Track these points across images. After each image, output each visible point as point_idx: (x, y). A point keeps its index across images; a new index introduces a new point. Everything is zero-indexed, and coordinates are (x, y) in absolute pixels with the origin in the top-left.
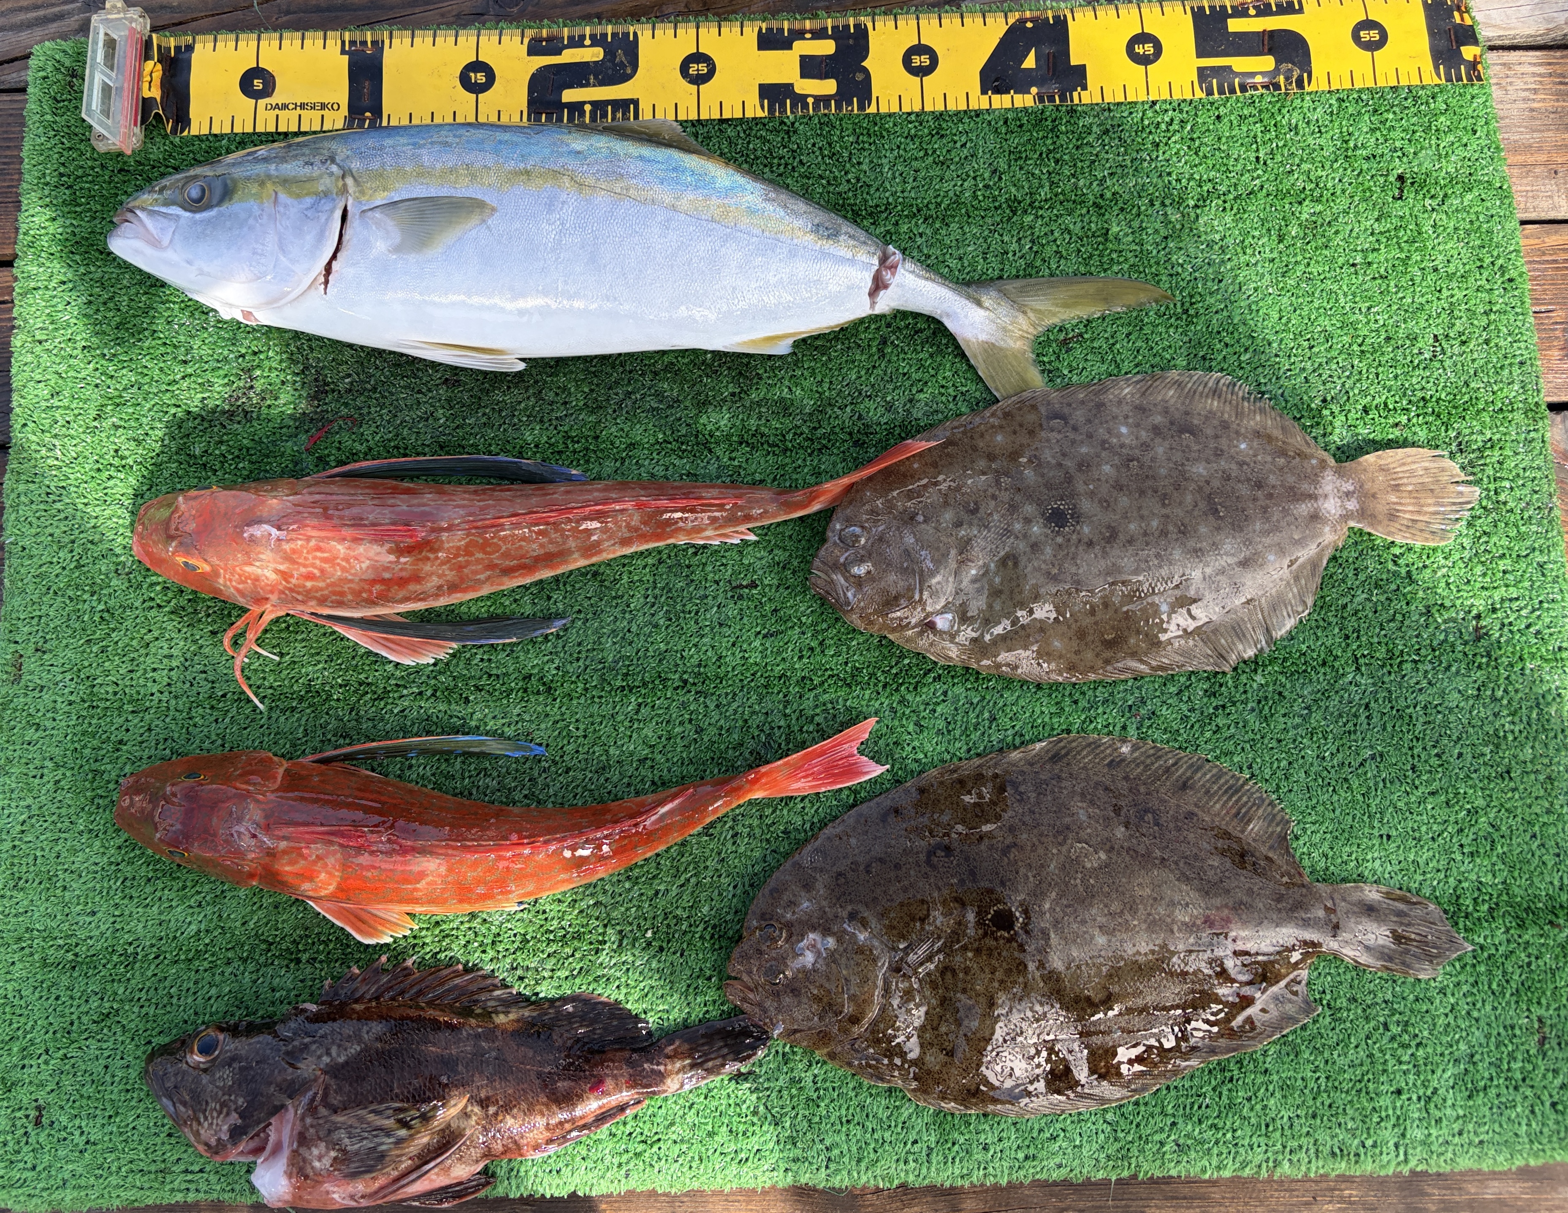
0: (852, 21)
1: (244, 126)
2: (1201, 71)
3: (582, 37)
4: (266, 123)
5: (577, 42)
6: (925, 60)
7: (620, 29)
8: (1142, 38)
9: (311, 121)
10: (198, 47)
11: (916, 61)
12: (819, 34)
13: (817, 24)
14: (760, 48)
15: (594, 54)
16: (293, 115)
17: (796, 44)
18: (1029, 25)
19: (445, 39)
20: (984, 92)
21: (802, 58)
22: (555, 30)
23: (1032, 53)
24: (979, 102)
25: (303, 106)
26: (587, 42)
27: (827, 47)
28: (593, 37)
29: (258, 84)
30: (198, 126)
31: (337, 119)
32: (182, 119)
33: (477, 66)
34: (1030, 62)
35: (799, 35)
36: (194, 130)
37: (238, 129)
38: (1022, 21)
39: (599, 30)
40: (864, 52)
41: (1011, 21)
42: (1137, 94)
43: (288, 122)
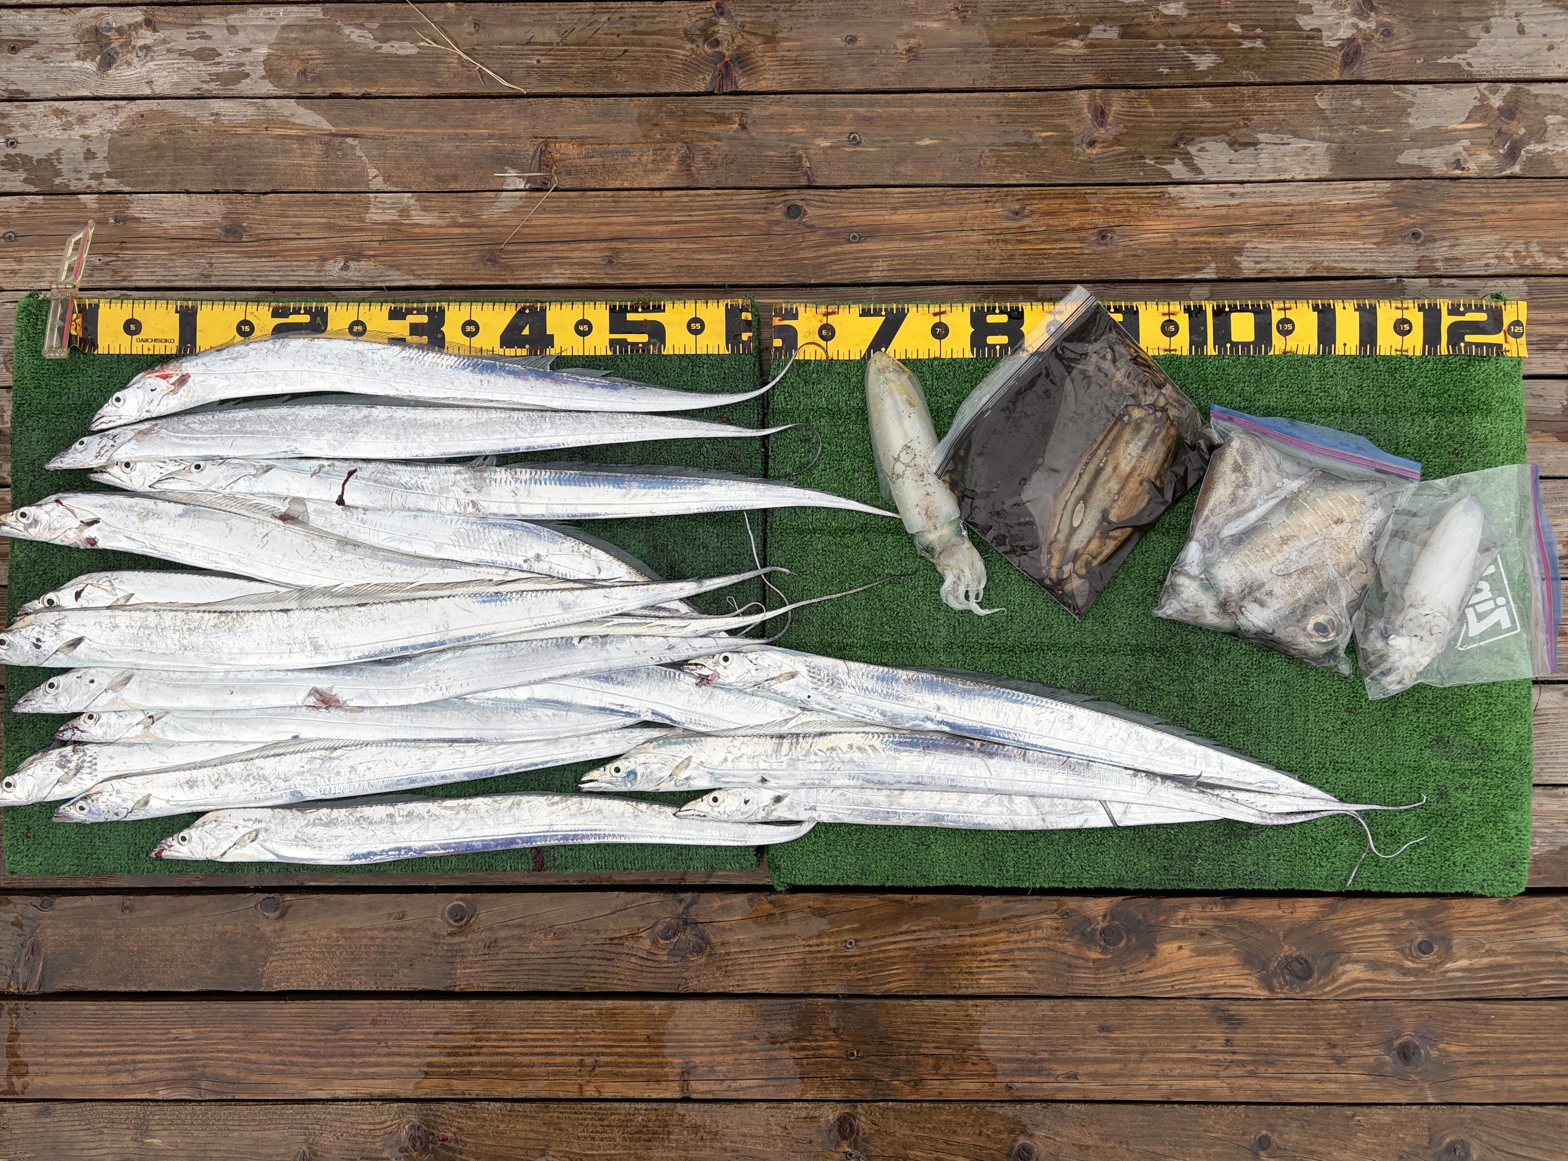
0: (437, 305)
1: (125, 350)
2: (611, 341)
3: (300, 309)
4: (137, 349)
5: (297, 311)
6: (472, 329)
7: (320, 305)
8: (583, 322)
9: (160, 349)
10: (101, 305)
11: (469, 329)
13: (420, 305)
14: (391, 318)
15: (306, 319)
16: (151, 345)
17: (408, 317)
18: (527, 312)
19: (229, 307)
20: (502, 346)
21: (411, 324)
22: (286, 304)
23: (527, 327)
24: (499, 351)
25: (155, 341)
26: (302, 311)
27: (424, 319)
28: (305, 309)
29: (133, 327)
30: (102, 350)
31: (172, 349)
32: (94, 345)
33: (245, 322)
34: (526, 331)
35: (410, 311)
36: (100, 352)
37: (123, 352)
38: (524, 309)
39: (308, 305)
40: (442, 323)
41: (518, 309)
42: (578, 351)
43: (147, 349)
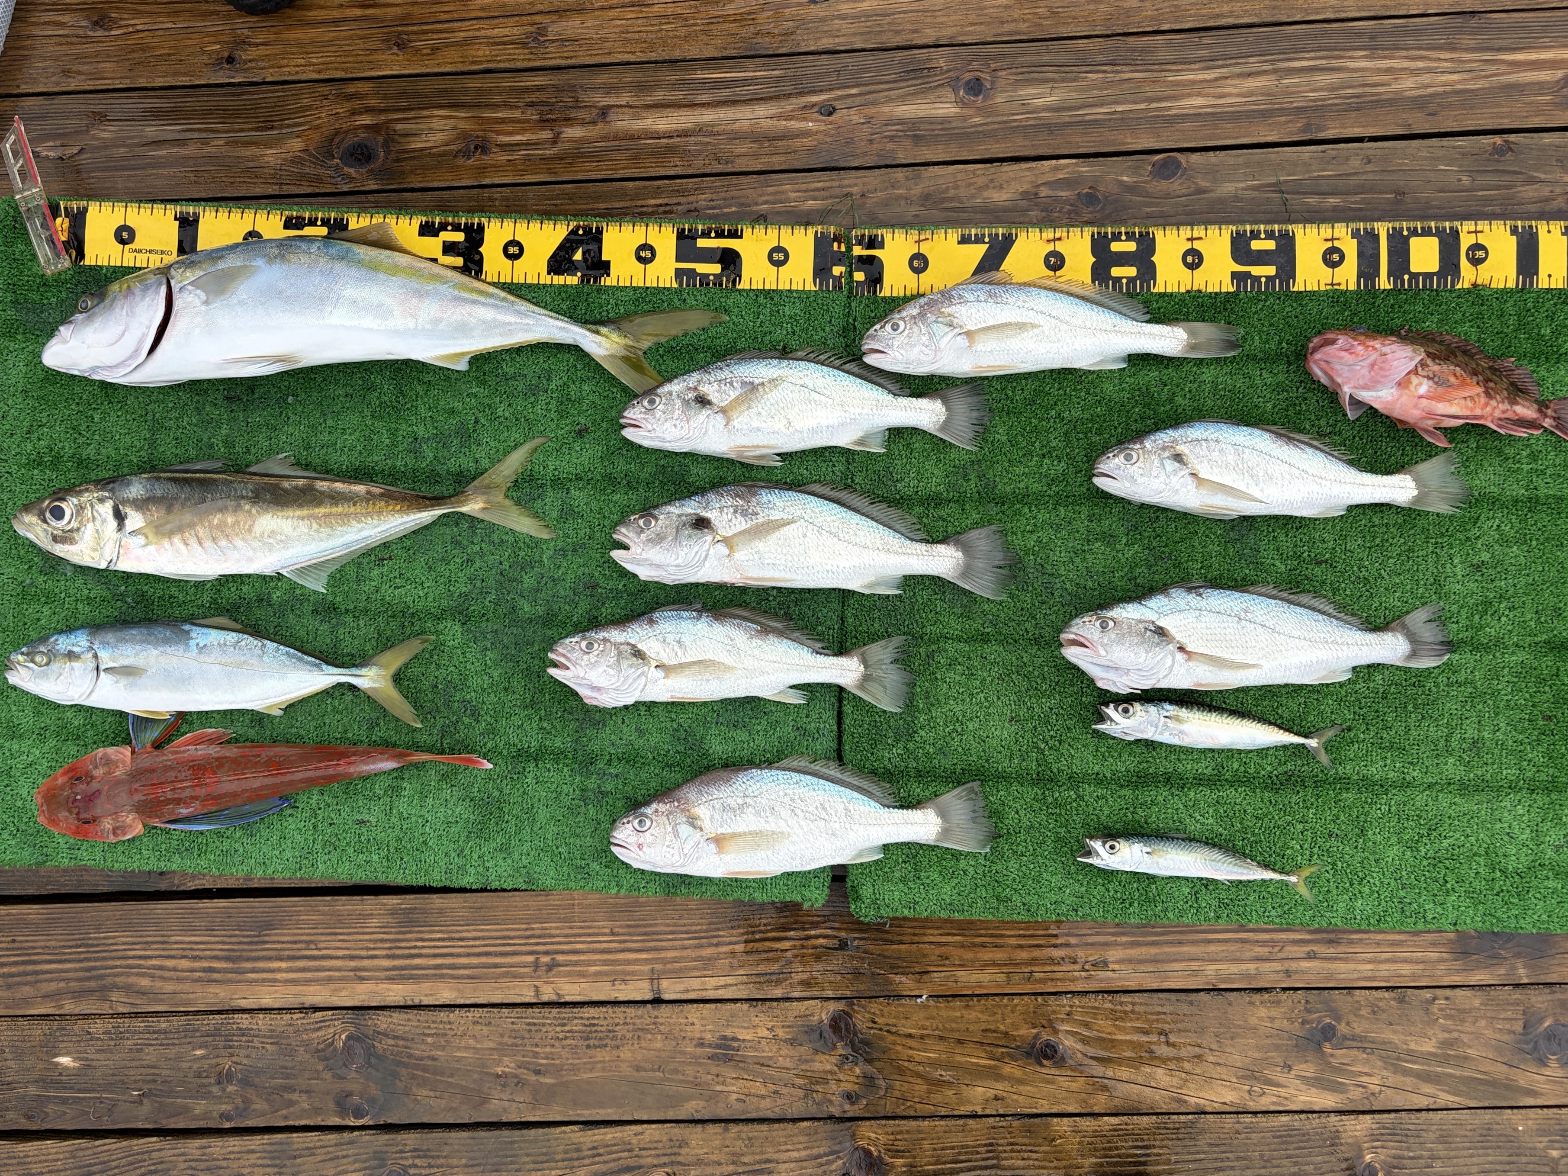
0: (476, 221)
1: (116, 262)
2: (676, 269)
3: (316, 219)
4: (128, 262)
5: (312, 223)
6: (516, 250)
7: (339, 215)
8: (645, 247)
9: (154, 261)
10: (90, 209)
11: (511, 250)
12: (457, 228)
13: (457, 220)
14: (421, 234)
16: (144, 257)
17: (441, 234)
18: (581, 232)
19: (236, 215)
20: (549, 273)
21: (445, 242)
22: (301, 214)
23: (580, 251)
24: (546, 279)
25: (150, 252)
26: (319, 223)
27: (459, 237)
28: (322, 220)
29: (125, 235)
30: (89, 260)
32: (81, 255)
33: (253, 233)
34: (578, 256)
35: (443, 227)
36: (88, 263)
37: (112, 264)
38: (577, 229)
39: (326, 216)
40: (481, 243)
41: (570, 228)
42: (638, 282)
43: (142, 261)
